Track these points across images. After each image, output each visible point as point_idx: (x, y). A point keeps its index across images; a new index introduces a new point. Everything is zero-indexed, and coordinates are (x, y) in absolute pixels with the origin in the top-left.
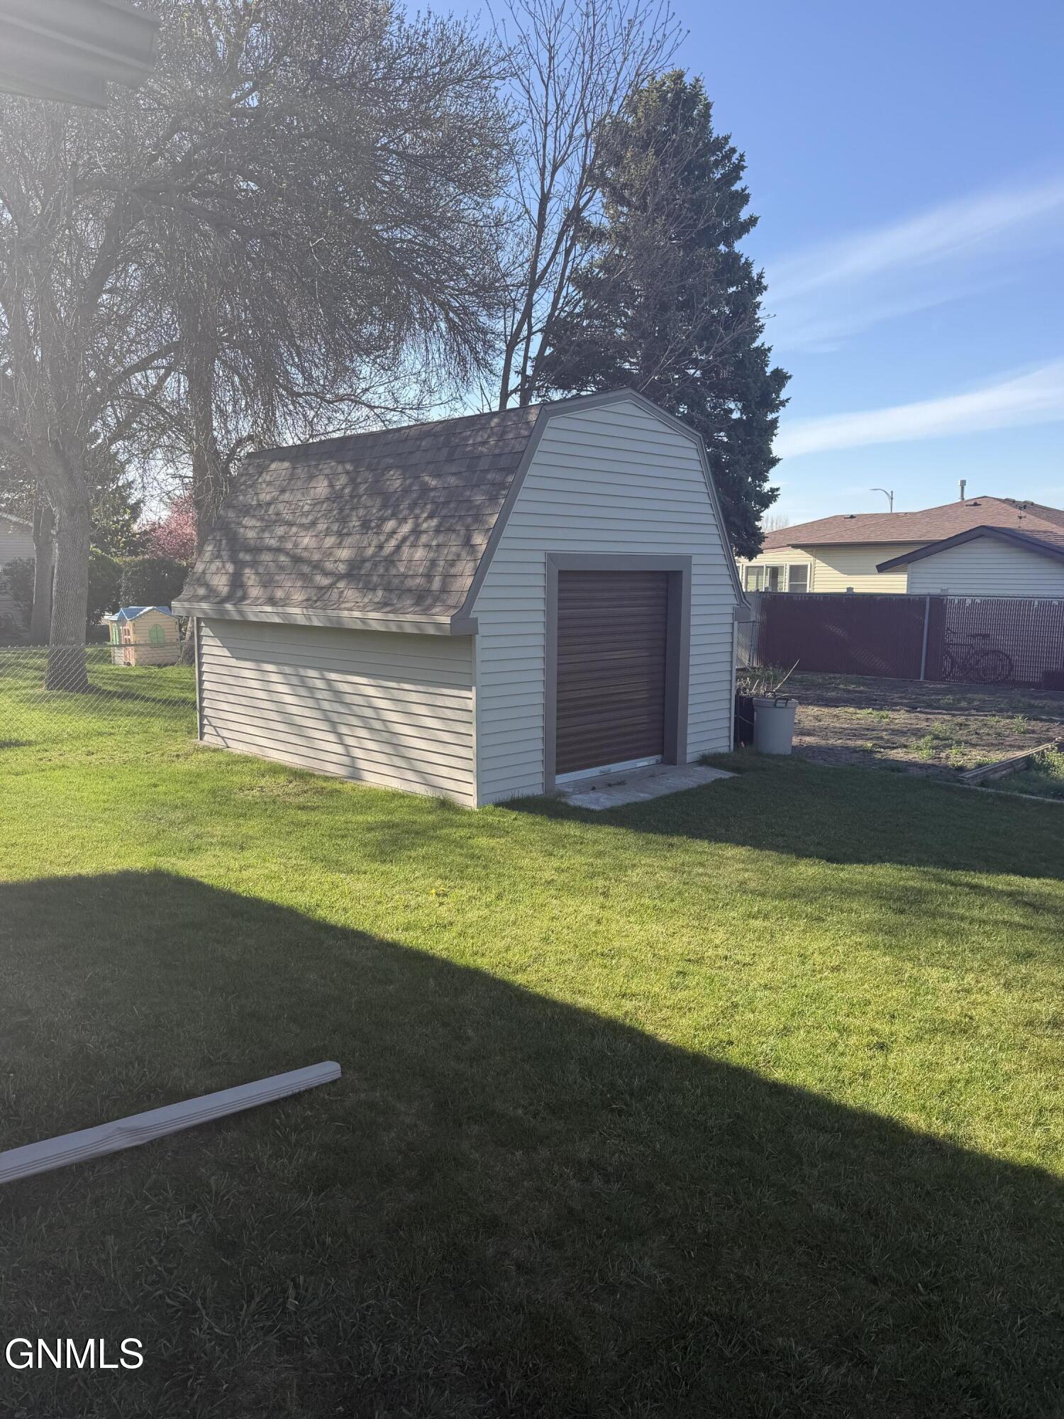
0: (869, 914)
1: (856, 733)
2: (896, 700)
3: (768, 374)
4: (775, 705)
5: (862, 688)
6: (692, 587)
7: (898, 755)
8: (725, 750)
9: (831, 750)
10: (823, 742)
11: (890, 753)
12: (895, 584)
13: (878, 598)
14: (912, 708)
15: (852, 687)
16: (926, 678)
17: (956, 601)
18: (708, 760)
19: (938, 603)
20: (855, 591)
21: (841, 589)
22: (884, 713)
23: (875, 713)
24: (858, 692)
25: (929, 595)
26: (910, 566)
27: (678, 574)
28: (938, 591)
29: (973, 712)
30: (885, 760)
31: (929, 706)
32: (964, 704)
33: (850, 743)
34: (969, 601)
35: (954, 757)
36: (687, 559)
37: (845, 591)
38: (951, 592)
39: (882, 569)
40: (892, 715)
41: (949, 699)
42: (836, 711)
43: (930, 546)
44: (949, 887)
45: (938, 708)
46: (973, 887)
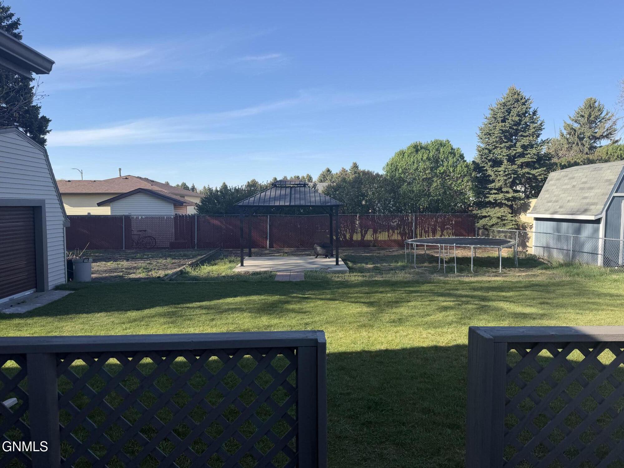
0: (162, 320)
1: (111, 271)
2: (119, 258)
3: (39, 118)
4: (83, 262)
5: (101, 255)
6: (46, 213)
7: (132, 276)
8: (64, 283)
9: (106, 278)
10: (101, 276)
11: (130, 276)
12: (106, 211)
13: (102, 217)
14: (128, 260)
15: (97, 254)
16: (125, 248)
17: (135, 218)
18: (58, 288)
19: (128, 219)
20: (91, 214)
21: (86, 214)
22: (119, 263)
23: (115, 263)
24: (100, 256)
25: (124, 215)
26: (111, 204)
27: (40, 208)
28: (127, 214)
29: (151, 259)
30: (129, 279)
31: (133, 258)
32: (146, 257)
33: (112, 275)
34: (140, 218)
35: (154, 274)
36: (43, 201)
37: (87, 214)
38: (132, 214)
39: (99, 205)
40: (122, 263)
41: (139, 255)
42: (98, 264)
43: (120, 195)
44: (181, 309)
45: (137, 259)
46: (188, 308)
